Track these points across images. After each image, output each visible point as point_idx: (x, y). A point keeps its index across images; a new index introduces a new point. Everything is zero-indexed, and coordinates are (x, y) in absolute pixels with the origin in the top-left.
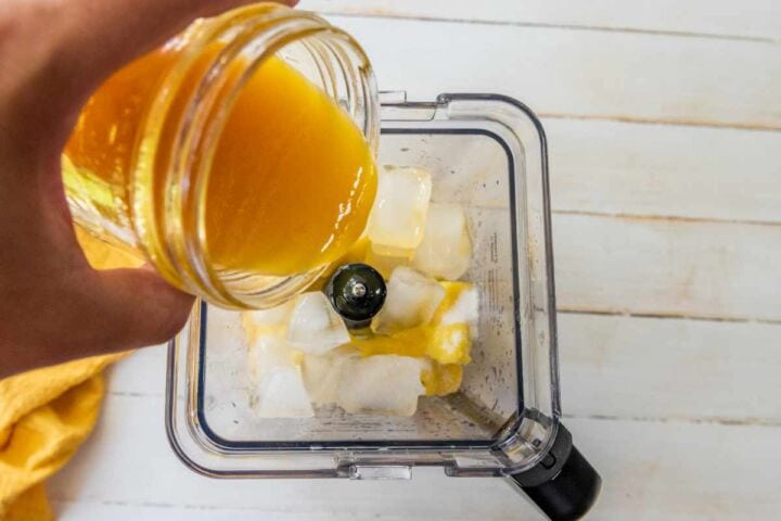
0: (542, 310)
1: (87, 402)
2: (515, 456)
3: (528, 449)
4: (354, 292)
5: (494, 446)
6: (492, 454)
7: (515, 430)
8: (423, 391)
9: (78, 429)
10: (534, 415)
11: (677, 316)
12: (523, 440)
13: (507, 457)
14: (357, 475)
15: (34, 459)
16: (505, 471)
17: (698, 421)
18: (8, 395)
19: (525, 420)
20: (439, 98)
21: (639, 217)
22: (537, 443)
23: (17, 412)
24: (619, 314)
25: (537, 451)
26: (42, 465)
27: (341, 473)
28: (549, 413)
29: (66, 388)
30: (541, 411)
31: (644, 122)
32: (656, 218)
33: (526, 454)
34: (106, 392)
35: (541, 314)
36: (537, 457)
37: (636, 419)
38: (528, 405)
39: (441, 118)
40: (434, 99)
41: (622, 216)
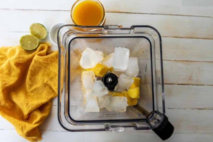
0: (160, 84)
1: (47, 108)
2: (153, 124)
3: (156, 122)
4: (109, 81)
5: (147, 121)
6: (146, 123)
7: (152, 116)
8: (128, 105)
9: (45, 114)
10: (157, 112)
11: (188, 84)
12: (155, 119)
13: (150, 124)
14: (110, 130)
15: (34, 122)
16: (150, 128)
17: (193, 109)
18: (27, 107)
19: (155, 114)
20: (131, 27)
21: (179, 61)
22: (158, 120)
23: (30, 111)
24: (175, 84)
25: (159, 123)
26: (36, 123)
27: (106, 129)
28: (162, 112)
29: (42, 105)
30: (160, 111)
31: (180, 38)
32: (183, 61)
33: (156, 123)
34: (52, 105)
35: (160, 85)
36: (159, 124)
37: (178, 109)
38: (156, 109)
39: (132, 33)
40: (130, 27)
41: (175, 61)
